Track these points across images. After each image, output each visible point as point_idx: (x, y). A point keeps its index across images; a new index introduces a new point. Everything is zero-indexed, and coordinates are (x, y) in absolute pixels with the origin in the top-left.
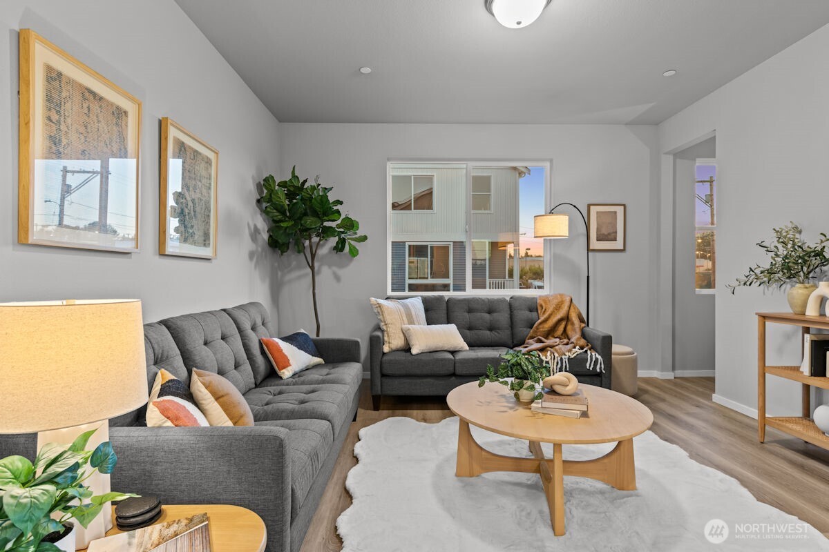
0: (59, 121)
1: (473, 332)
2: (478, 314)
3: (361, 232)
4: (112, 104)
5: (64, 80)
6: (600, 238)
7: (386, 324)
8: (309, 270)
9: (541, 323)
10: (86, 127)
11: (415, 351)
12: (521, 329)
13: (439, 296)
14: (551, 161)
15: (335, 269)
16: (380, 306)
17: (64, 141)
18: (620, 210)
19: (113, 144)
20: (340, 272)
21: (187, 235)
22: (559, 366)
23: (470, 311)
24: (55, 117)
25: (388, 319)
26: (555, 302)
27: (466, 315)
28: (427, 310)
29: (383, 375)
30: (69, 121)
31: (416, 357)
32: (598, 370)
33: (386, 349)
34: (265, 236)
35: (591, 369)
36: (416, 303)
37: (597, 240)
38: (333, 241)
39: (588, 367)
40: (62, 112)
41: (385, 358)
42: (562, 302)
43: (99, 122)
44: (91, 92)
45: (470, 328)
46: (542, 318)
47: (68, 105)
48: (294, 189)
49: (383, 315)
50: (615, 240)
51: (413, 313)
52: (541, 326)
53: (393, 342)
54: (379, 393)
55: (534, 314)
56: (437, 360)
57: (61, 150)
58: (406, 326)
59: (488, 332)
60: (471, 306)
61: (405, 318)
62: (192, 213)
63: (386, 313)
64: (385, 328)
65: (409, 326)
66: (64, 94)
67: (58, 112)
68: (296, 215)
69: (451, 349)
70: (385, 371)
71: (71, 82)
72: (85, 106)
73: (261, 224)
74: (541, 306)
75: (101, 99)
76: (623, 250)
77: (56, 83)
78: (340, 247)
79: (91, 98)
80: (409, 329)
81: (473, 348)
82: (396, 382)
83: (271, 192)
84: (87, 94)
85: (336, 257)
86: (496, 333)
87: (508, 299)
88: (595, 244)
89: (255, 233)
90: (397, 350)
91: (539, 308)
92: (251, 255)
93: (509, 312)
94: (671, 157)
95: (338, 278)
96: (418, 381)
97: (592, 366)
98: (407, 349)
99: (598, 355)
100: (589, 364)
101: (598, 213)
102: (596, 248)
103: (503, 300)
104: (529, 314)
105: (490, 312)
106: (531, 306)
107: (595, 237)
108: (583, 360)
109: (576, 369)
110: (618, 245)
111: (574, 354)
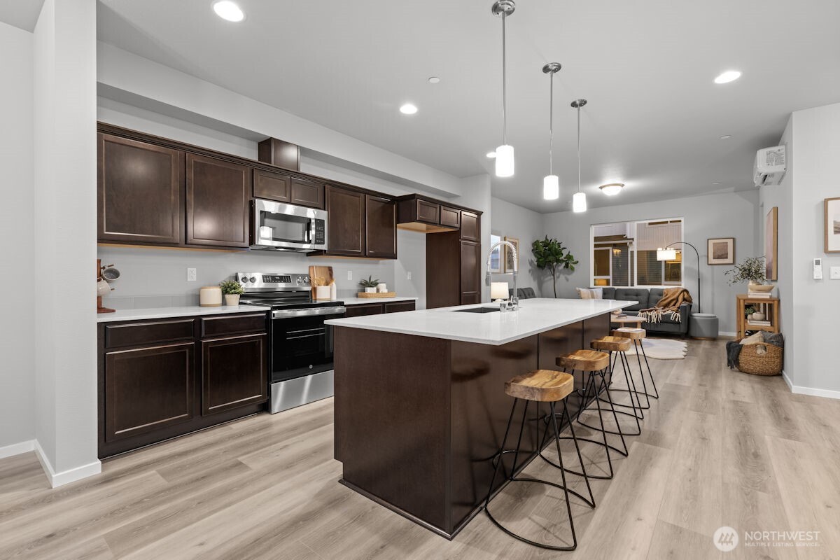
3: (575, 260)
6: (718, 257)
7: (582, 298)
8: (552, 277)
12: (654, 303)
13: (612, 288)
15: (566, 275)
16: (580, 291)
18: (730, 242)
20: (569, 277)
23: (627, 294)
25: (583, 296)
26: (674, 291)
27: (624, 296)
28: (604, 294)
34: (536, 263)
36: (598, 290)
37: (714, 258)
38: (564, 264)
39: (671, 320)
42: (678, 291)
46: (664, 299)
48: (547, 244)
50: (727, 258)
51: (595, 294)
52: (662, 302)
55: (661, 297)
61: (590, 296)
63: (582, 294)
68: (546, 256)
73: (534, 259)
78: (567, 266)
83: (537, 246)
85: (566, 269)
87: (649, 290)
88: (712, 261)
89: (531, 263)
91: (664, 294)
92: (530, 271)
93: (648, 296)
95: (567, 280)
99: (678, 315)
100: (672, 318)
101: (714, 244)
102: (713, 263)
103: (646, 290)
104: (658, 297)
105: (637, 295)
106: (661, 293)
107: (712, 256)
108: (669, 316)
109: (665, 320)
110: (730, 260)
111: (665, 313)
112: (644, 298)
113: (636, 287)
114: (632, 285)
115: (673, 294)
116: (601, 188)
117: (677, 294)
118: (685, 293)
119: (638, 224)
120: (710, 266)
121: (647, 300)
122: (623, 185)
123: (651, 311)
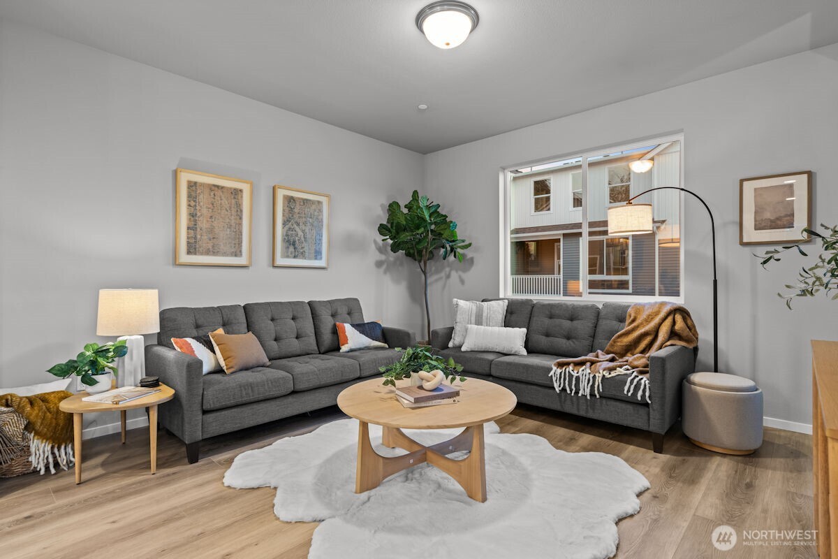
0: (195, 206)
2: (558, 321)
4: (231, 188)
5: (198, 185)
6: (762, 226)
7: (456, 323)
9: (621, 336)
10: (213, 204)
11: (463, 349)
12: (600, 341)
13: (527, 300)
15: (460, 273)
17: (199, 214)
18: (798, 182)
19: (232, 209)
20: (464, 276)
21: (297, 253)
22: (591, 383)
24: (192, 203)
26: (649, 312)
27: (547, 320)
30: (202, 204)
31: (462, 354)
32: (639, 398)
33: (451, 345)
35: (630, 394)
37: (756, 229)
39: (625, 392)
40: (197, 201)
42: (658, 313)
43: (221, 200)
44: (215, 186)
45: (547, 335)
47: (201, 196)
52: (619, 340)
53: (456, 338)
55: (619, 324)
57: (197, 219)
59: (564, 341)
62: (303, 239)
64: (455, 326)
66: (198, 192)
67: (194, 201)
71: (203, 185)
72: (212, 194)
74: (630, 316)
75: (222, 188)
77: (194, 188)
79: (216, 188)
81: (531, 355)
84: (213, 188)
86: (572, 343)
87: (600, 306)
91: (628, 318)
95: (462, 282)
97: (631, 392)
99: (645, 380)
100: (628, 389)
101: (757, 190)
102: (756, 239)
104: (615, 324)
106: (620, 315)
107: (753, 224)
108: (621, 381)
109: (611, 391)
110: (796, 233)
111: (613, 374)
115: (649, 319)
117: (657, 320)
118: (678, 318)
120: (747, 249)
123: (582, 363)
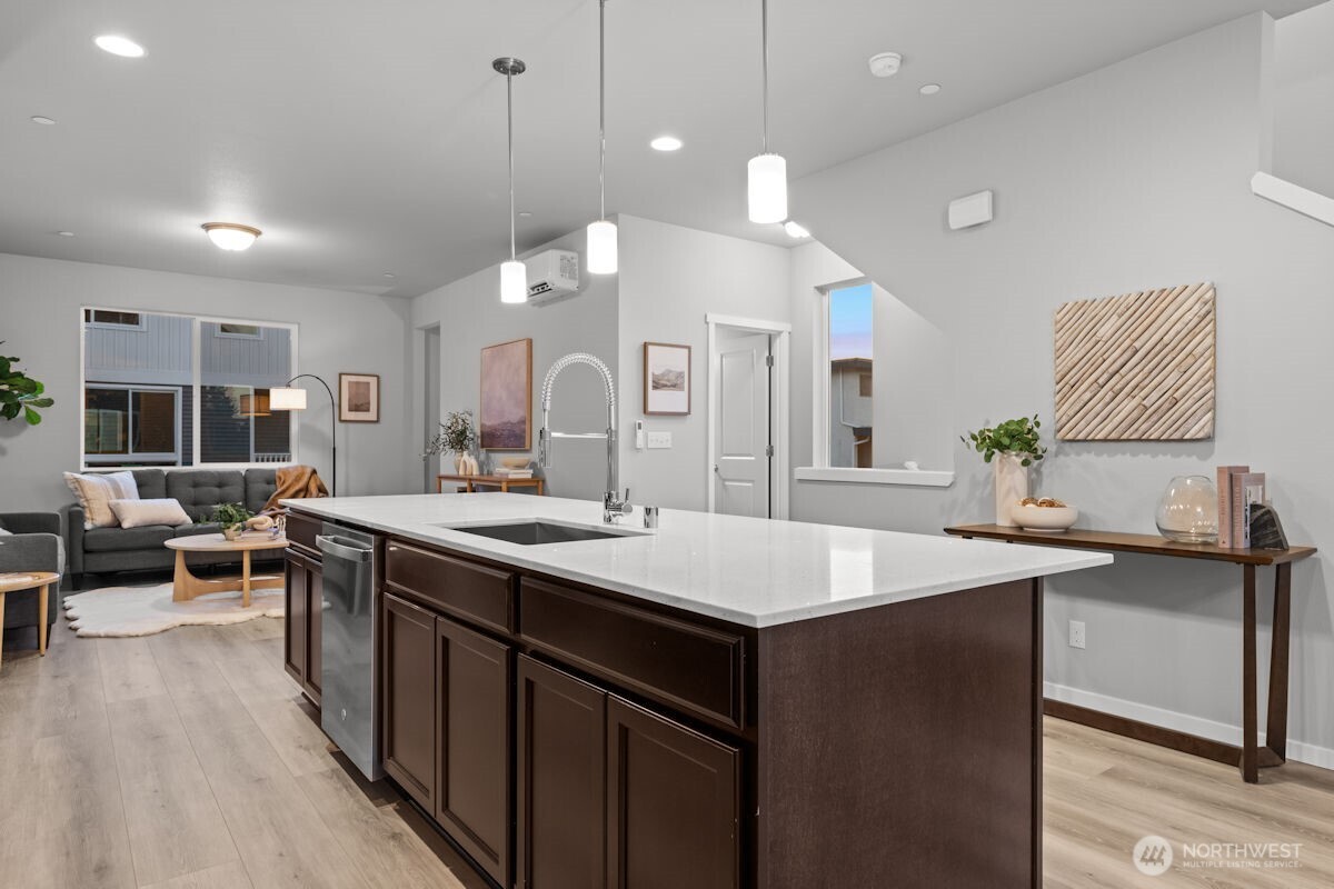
1: (199, 507)
2: (205, 489)
6: (355, 408)
7: (87, 500)
9: (278, 495)
11: (126, 525)
12: (256, 501)
13: (156, 470)
14: (299, 324)
16: (75, 479)
18: (373, 381)
23: (196, 485)
25: (90, 494)
26: (295, 473)
27: (191, 489)
28: (139, 486)
29: (86, 552)
31: (127, 532)
33: (88, 526)
36: (125, 477)
41: (87, 534)
42: (303, 474)
45: (195, 504)
46: (279, 490)
49: (82, 490)
50: (368, 410)
51: (122, 488)
53: (97, 517)
54: (82, 570)
55: (272, 486)
56: (154, 532)
58: (114, 501)
60: (197, 480)
61: (112, 493)
63: (86, 489)
64: (85, 504)
65: (120, 501)
69: (172, 523)
70: (88, 547)
74: (280, 478)
76: (377, 421)
78: (15, 413)
80: (118, 504)
81: (198, 523)
82: (104, 557)
87: (244, 473)
88: (347, 415)
90: (103, 527)
91: (277, 480)
93: (243, 485)
94: (423, 333)
96: (130, 554)
98: (117, 524)
101: (350, 382)
102: (348, 419)
103: (237, 473)
104: (266, 486)
105: (220, 485)
106: (271, 479)
107: (347, 408)
110: (372, 416)
112: (236, 491)
113: (198, 465)
114: (188, 461)
116: (207, 227)
118: (316, 476)
119: (203, 324)
120: (343, 425)
121: (243, 494)
122: (257, 233)
